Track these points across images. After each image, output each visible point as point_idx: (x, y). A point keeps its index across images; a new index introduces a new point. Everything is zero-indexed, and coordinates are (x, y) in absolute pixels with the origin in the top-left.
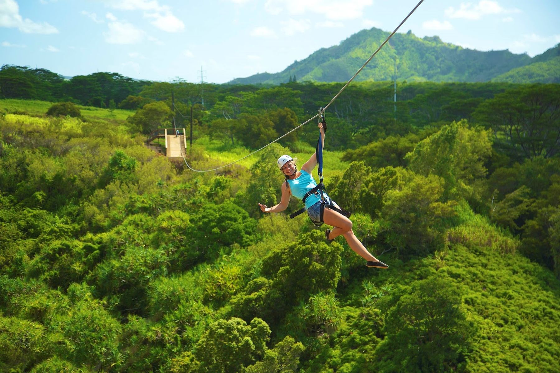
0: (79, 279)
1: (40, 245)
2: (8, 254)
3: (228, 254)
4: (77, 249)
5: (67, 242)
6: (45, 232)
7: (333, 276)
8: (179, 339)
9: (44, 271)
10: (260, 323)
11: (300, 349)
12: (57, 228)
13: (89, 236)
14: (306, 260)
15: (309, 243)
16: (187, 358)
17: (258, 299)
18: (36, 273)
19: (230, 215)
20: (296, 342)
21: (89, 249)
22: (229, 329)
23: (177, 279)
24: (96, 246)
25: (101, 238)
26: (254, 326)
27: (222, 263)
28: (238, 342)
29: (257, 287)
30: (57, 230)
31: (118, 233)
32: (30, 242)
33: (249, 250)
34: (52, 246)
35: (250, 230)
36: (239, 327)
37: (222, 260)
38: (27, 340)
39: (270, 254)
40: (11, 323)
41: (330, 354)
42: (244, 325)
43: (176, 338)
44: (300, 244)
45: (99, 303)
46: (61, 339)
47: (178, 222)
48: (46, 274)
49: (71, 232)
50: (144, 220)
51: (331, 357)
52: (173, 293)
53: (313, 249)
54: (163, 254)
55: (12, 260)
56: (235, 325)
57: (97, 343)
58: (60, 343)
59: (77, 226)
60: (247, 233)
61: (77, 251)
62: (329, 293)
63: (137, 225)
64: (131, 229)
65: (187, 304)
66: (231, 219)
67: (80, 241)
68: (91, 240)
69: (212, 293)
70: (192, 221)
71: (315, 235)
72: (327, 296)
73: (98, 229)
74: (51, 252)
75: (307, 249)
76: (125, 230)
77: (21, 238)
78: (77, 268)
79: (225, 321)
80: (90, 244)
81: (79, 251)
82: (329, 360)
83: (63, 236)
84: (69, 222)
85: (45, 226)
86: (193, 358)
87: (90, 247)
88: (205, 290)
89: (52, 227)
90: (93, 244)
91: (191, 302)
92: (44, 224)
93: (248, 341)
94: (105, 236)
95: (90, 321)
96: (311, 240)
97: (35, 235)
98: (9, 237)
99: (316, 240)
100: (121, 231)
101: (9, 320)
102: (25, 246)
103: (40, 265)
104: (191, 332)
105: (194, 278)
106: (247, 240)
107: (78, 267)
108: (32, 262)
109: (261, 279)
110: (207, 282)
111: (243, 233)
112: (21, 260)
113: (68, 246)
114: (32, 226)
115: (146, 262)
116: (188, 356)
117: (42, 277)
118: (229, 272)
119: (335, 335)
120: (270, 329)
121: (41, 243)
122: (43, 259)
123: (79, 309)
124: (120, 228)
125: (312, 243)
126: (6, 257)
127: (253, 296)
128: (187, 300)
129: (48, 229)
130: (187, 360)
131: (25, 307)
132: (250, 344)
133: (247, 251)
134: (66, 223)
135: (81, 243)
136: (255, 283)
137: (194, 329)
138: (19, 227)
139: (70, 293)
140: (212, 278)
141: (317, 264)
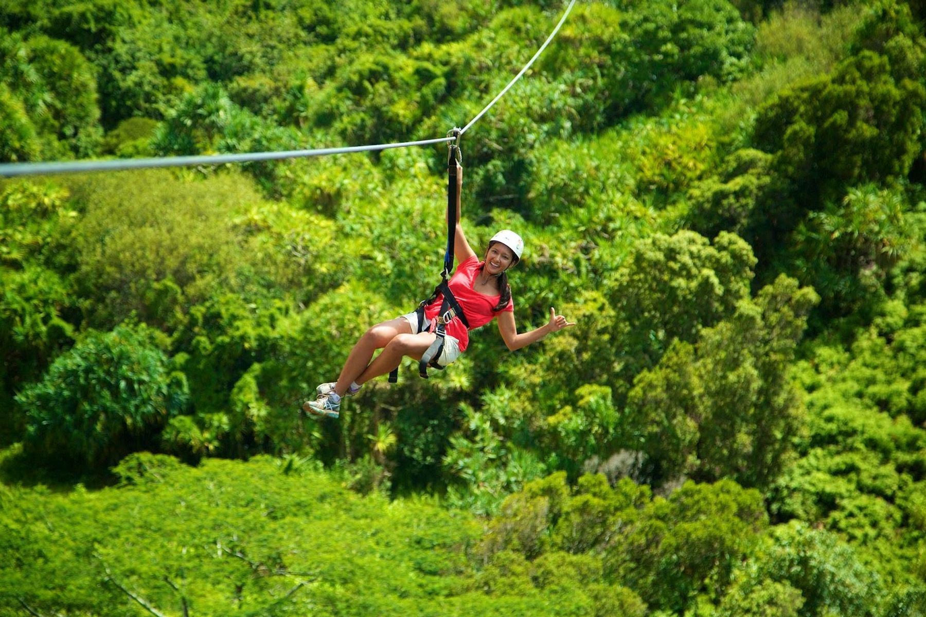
0: (404, 133)
1: (337, 59)
2: (279, 74)
3: (690, 96)
4: (401, 74)
5: (385, 59)
6: (348, 35)
7: (901, 151)
8: (584, 263)
9: (342, 114)
10: (735, 243)
11: (810, 301)
12: (370, 26)
13: (427, 47)
14: (841, 117)
15: (853, 82)
16: (591, 304)
17: (740, 194)
18: (325, 120)
19: (699, 17)
20: (800, 287)
21: (424, 77)
22: (671, 254)
23: (586, 145)
24: (439, 70)
25: (449, 54)
26: (721, 248)
27: (677, 116)
28: (690, 277)
29: (743, 168)
30: (370, 31)
31: (480, 46)
32: (320, 54)
33: (734, 90)
34: (356, 66)
35: (741, 49)
36: (694, 248)
37: (676, 110)
38: (305, 248)
39: (774, 99)
40: (279, 214)
41: (882, 309)
42: (704, 244)
43: (577, 263)
44: (834, 81)
45: (437, 184)
46: (366, 249)
47: (597, 28)
48: (346, 119)
49: (396, 35)
50: (531, 18)
51: (883, 315)
52: (575, 175)
53: (859, 93)
54: (563, 93)
55: (285, 86)
56: (684, 245)
57: (431, 263)
58: (365, 257)
59: (407, 25)
60: (732, 54)
61: (402, 79)
62: (889, 186)
63: (518, 30)
64: (504, 38)
65: (604, 197)
66: (700, 25)
67: (410, 57)
68: (429, 58)
69: (654, 174)
70: (624, 25)
71: (867, 64)
72: (885, 192)
73: (444, 35)
74: (355, 78)
75: (847, 94)
76: (492, 40)
77: (305, 43)
78: (401, 112)
79: (666, 237)
80: (428, 65)
81: (407, 79)
82: (879, 320)
83: (378, 42)
84: (393, 16)
85: (349, 22)
86: (603, 305)
87: (427, 70)
88: (640, 169)
89: (360, 25)
90: (434, 65)
91: (610, 192)
92: (346, 18)
93: (708, 278)
94: (456, 50)
95: (417, 219)
96: (857, 74)
97: (329, 39)
98: (280, 41)
99: (869, 76)
100: (485, 41)
101: (275, 207)
102: (311, 61)
103: (334, 101)
104: (607, 251)
105: (620, 144)
106: (733, 69)
107: (402, 110)
108: (320, 96)
109: (751, 153)
110: (644, 153)
111: (724, 53)
112: (301, 89)
113: (386, 68)
114: (325, 21)
115: (529, 108)
116: (595, 300)
117: (338, 125)
118: (689, 135)
119: (896, 271)
120: (755, 255)
121: (339, 56)
122: (340, 90)
123: (400, 195)
124: (484, 35)
125: (859, 82)
126: (276, 80)
127: (734, 185)
128: (603, 190)
129: (352, 29)
130: (590, 309)
131: (304, 184)
132: (712, 285)
133: (730, 91)
134: (387, 17)
135: (411, 62)
136: (738, 159)
137: (612, 246)
138: (301, 21)
139: (386, 161)
140: (655, 146)
141: (865, 126)
